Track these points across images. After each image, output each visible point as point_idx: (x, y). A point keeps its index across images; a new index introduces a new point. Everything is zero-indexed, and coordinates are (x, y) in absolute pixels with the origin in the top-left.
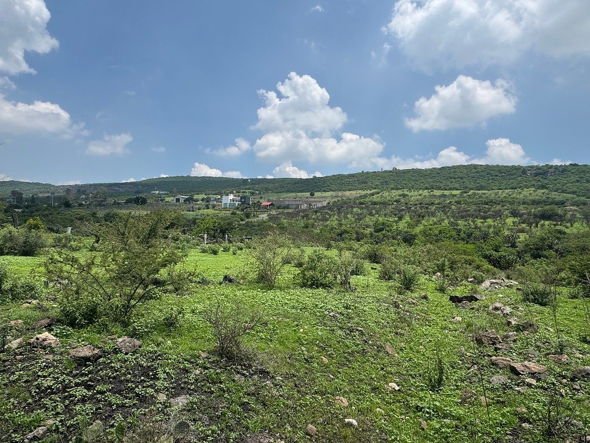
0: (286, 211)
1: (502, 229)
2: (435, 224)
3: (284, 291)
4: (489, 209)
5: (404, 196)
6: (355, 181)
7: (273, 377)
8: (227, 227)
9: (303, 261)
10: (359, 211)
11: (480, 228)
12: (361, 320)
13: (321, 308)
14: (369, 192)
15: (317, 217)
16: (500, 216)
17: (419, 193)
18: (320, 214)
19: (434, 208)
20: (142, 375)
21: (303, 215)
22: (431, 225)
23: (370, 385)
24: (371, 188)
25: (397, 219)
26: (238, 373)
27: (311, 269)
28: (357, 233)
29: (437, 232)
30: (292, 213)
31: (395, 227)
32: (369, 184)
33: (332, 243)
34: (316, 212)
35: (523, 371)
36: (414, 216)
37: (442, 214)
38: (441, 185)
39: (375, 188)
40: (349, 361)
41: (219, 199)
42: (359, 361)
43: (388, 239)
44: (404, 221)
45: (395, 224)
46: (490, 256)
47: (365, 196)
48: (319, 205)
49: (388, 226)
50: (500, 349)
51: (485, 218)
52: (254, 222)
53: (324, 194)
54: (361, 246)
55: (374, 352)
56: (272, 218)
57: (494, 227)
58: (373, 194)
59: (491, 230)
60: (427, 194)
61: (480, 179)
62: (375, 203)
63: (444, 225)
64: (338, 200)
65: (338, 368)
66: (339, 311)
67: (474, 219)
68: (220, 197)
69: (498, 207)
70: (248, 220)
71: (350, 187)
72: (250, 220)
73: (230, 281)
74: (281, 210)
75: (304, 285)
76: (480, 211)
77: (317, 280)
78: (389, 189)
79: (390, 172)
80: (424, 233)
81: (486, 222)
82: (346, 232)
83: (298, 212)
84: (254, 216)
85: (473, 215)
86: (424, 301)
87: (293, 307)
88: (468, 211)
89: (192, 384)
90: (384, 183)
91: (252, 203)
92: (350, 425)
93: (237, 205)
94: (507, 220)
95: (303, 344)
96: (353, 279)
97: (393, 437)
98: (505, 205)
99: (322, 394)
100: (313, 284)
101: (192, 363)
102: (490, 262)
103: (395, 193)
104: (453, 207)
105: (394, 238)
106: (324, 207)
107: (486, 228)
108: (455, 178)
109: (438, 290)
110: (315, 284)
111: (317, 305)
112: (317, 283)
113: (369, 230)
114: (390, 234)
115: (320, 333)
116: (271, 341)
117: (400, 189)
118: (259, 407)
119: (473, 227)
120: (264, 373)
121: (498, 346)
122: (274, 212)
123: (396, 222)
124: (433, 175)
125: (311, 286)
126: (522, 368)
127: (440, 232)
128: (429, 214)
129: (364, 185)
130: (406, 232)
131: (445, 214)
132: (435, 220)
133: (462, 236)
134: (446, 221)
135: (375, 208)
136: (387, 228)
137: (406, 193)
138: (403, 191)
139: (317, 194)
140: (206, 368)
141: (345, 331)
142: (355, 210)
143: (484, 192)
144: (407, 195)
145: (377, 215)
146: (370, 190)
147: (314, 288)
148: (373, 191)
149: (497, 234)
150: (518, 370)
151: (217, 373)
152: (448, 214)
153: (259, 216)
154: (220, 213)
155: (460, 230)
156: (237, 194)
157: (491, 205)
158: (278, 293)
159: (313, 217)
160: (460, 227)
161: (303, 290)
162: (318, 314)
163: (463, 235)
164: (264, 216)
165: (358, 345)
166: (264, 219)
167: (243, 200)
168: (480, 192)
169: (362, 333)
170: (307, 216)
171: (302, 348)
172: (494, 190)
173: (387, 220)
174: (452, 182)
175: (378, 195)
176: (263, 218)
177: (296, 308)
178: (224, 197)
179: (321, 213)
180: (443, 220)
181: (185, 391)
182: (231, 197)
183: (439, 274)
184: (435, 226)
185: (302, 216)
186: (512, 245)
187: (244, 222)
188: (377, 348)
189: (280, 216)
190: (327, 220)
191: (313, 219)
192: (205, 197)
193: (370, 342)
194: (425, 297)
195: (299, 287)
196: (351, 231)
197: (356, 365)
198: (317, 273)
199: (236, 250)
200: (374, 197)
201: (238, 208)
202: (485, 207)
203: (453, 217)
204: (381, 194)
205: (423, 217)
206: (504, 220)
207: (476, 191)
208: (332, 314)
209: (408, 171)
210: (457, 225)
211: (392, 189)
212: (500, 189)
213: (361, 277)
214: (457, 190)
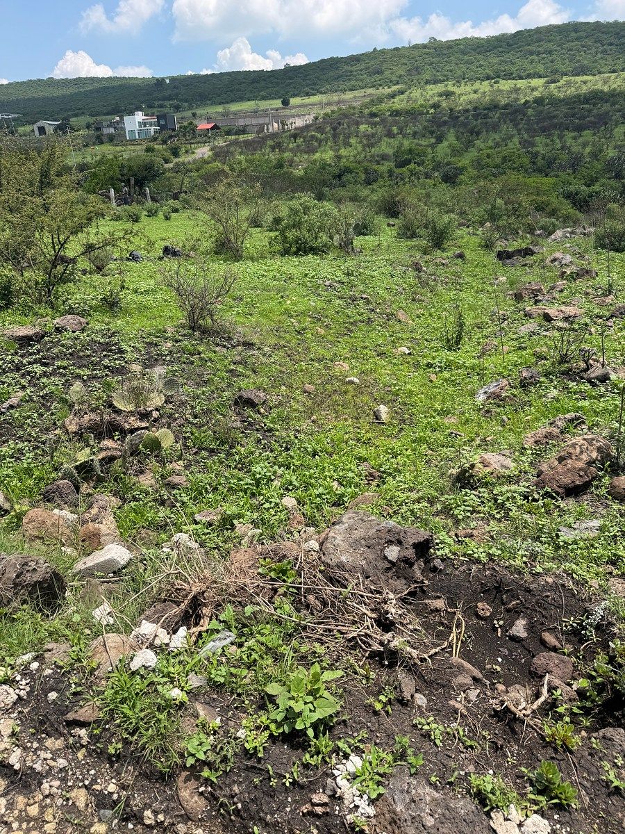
0: (242, 138)
1: (605, 147)
2: (497, 145)
3: (258, 263)
4: (590, 111)
5: (448, 94)
6: (361, 70)
7: (259, 348)
8: (145, 173)
9: (281, 215)
10: (369, 129)
11: (569, 148)
12: (368, 288)
13: (313, 277)
14: (387, 91)
15: (298, 146)
16: (606, 124)
17: (474, 88)
18: (302, 140)
19: (498, 115)
20: (103, 351)
21: (272, 144)
22: (491, 148)
23: (375, 351)
24: (392, 83)
25: (433, 140)
26: (218, 345)
27: (294, 226)
28: (366, 171)
29: (498, 160)
30: (253, 141)
31: (430, 157)
32: (387, 74)
33: (326, 189)
34: (295, 136)
35: (557, 317)
36: (463, 133)
37: (511, 125)
38: (513, 69)
39: (398, 83)
40: (351, 331)
41: (117, 122)
42: (363, 331)
43: (419, 178)
44: (445, 144)
45: (429, 150)
46: (577, 194)
47: (380, 100)
48: (299, 123)
49: (418, 155)
50: (540, 301)
51: (579, 129)
52: (189, 163)
53: (308, 100)
54: (373, 191)
55: (382, 321)
56: (219, 154)
57: (594, 145)
58: (393, 96)
59: (588, 150)
60: (488, 89)
61: (583, 53)
62: (396, 113)
63: (512, 147)
64: (333, 112)
65: (338, 337)
66: (337, 279)
67: (562, 131)
68: (118, 118)
69: (606, 107)
70: (177, 160)
71: (353, 83)
72: (181, 160)
73: (175, 254)
74: (233, 137)
75: (285, 253)
76: (573, 115)
77: (304, 243)
78: (422, 83)
79: (425, 46)
80: (478, 164)
81: (581, 136)
82: (347, 170)
83: (264, 139)
84: (187, 152)
85: (561, 124)
86: (459, 261)
87: (274, 278)
88: (554, 117)
89: (166, 356)
90: (414, 72)
91: (180, 127)
92: (352, 382)
93: (153, 133)
94: (616, 130)
95: (292, 317)
96: (358, 241)
97: (397, 388)
98: (617, 103)
99: (319, 360)
100: (299, 249)
101: (158, 337)
102: (575, 204)
103: (433, 91)
104: (530, 112)
105: (427, 176)
106: (307, 127)
107: (580, 147)
108: (539, 54)
109: (482, 246)
110: (302, 249)
111: (306, 275)
112: (305, 247)
113: (387, 163)
114: (421, 168)
115: (313, 304)
116: (251, 315)
117: (440, 81)
118: (249, 372)
119: (559, 146)
120: (249, 345)
121: (539, 298)
122: (220, 143)
123: (433, 146)
124: (500, 49)
125: (296, 254)
126: (557, 314)
127: (504, 159)
128: (488, 128)
129: (378, 77)
130: (448, 164)
131: (516, 125)
132: (498, 139)
133: (539, 164)
134: (516, 140)
135: (396, 123)
136: (418, 159)
137: (451, 88)
138: (446, 86)
139: (294, 101)
140: (177, 341)
141: (345, 301)
142: (363, 128)
143: (585, 78)
144: (453, 93)
145: (400, 136)
146: (389, 88)
147: (301, 255)
148: (395, 88)
149: (596, 156)
150: (552, 316)
151: (193, 345)
152: (521, 126)
153: (196, 151)
154: (125, 151)
155: (537, 154)
156: (150, 111)
157: (594, 104)
158: (250, 263)
159: (291, 146)
160: (537, 149)
161: (285, 259)
162: (309, 284)
163: (540, 162)
164: (204, 152)
165: (362, 314)
166: (206, 156)
167: (162, 122)
168: (578, 79)
169: (367, 301)
170: (279, 145)
171: (292, 320)
172: (604, 73)
173: (417, 144)
174: (532, 62)
175: (402, 96)
176: (203, 154)
177: (279, 280)
178: (126, 118)
179: (304, 138)
180: (511, 137)
181: (161, 362)
182: (139, 116)
183: (488, 224)
184: (497, 149)
185: (271, 146)
186: (616, 175)
187: (171, 165)
188: (387, 316)
189: (232, 149)
190: (314, 151)
191: (291, 150)
192: (92, 120)
193: (378, 310)
194: (461, 256)
195: (278, 256)
196: (357, 169)
197: (360, 334)
198: (304, 232)
199: (169, 213)
200: (395, 100)
201: (155, 139)
202: (583, 109)
203: (528, 131)
204: (407, 93)
205: (478, 134)
206: (612, 130)
207: (573, 78)
208: (327, 283)
209: (457, 43)
210: (533, 145)
211: (427, 82)
212: (614, 71)
213: (370, 238)
214: (540, 77)
